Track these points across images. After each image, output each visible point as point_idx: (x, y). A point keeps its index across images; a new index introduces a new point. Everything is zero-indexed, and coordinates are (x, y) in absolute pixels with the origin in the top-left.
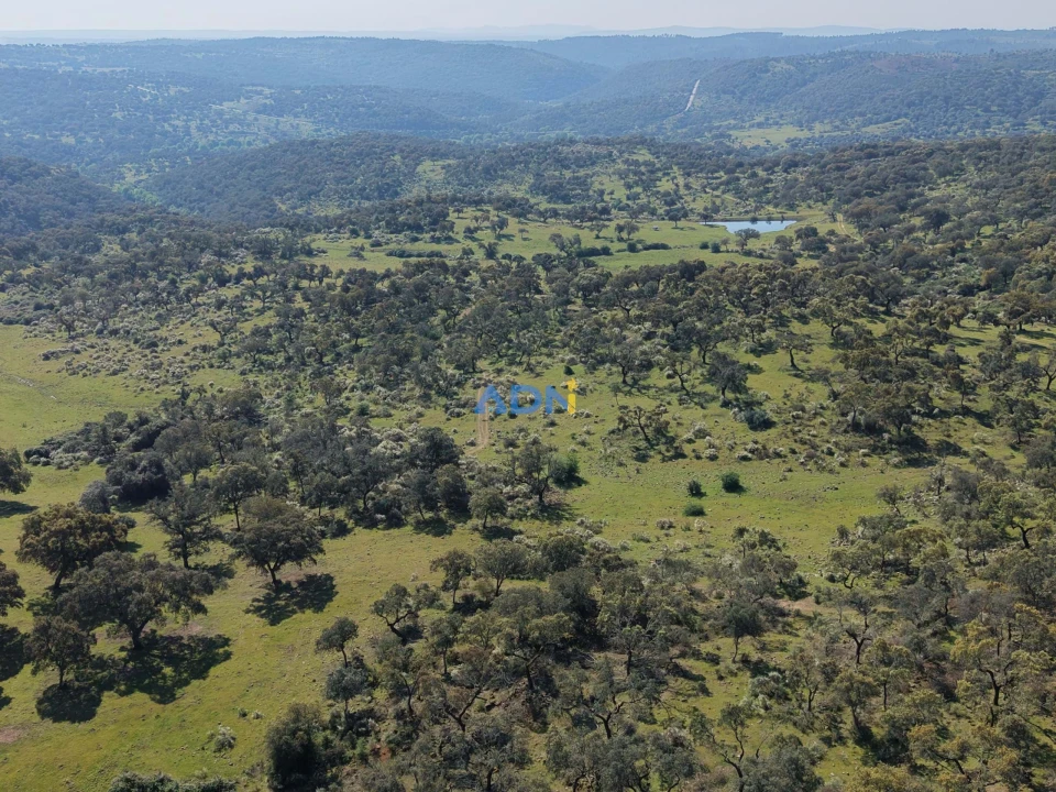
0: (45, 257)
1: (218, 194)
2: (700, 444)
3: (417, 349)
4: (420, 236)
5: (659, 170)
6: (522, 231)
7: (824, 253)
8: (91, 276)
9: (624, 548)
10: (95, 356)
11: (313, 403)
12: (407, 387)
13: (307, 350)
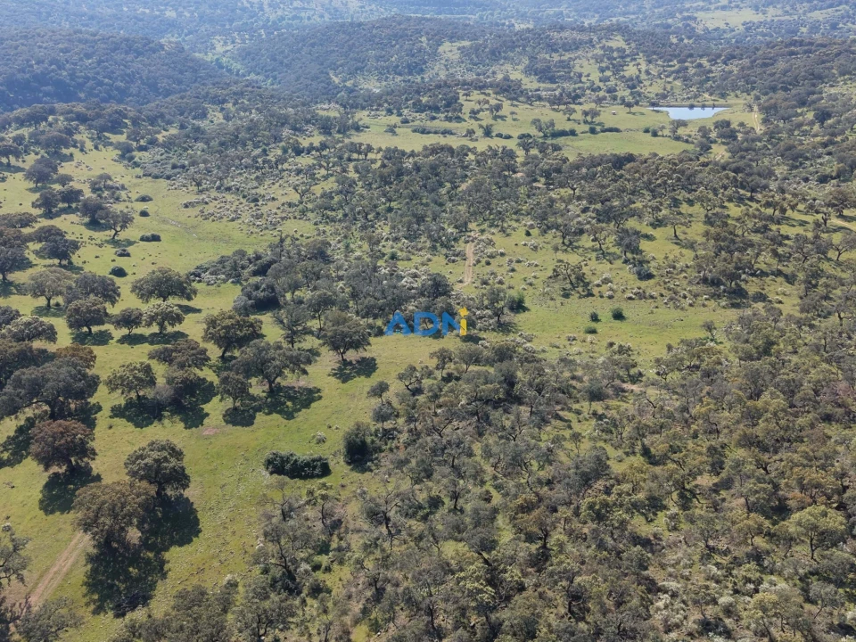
0: (169, 123)
1: (287, 65)
2: (605, 287)
3: (429, 213)
4: (437, 116)
5: (628, 56)
6: (512, 113)
7: (733, 140)
8: (207, 143)
9: (544, 351)
10: (218, 206)
11: (361, 249)
12: (422, 240)
13: (358, 209)
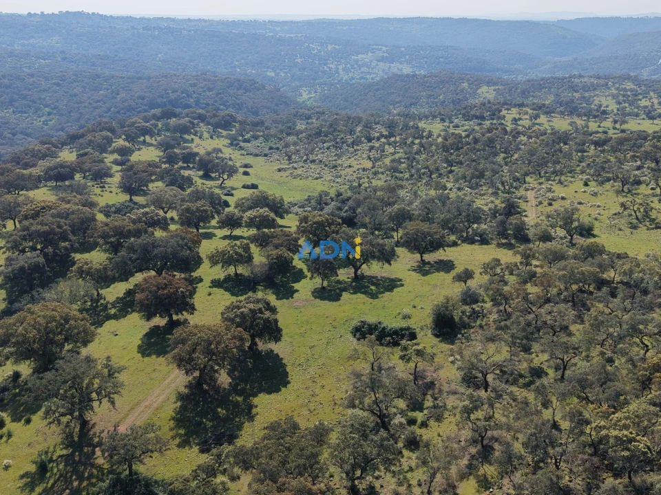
1: (356, 105)
3: (490, 169)
4: (483, 123)
5: (640, 94)
6: (548, 122)
10: (305, 171)
11: (429, 194)
12: (484, 189)
13: (423, 171)
